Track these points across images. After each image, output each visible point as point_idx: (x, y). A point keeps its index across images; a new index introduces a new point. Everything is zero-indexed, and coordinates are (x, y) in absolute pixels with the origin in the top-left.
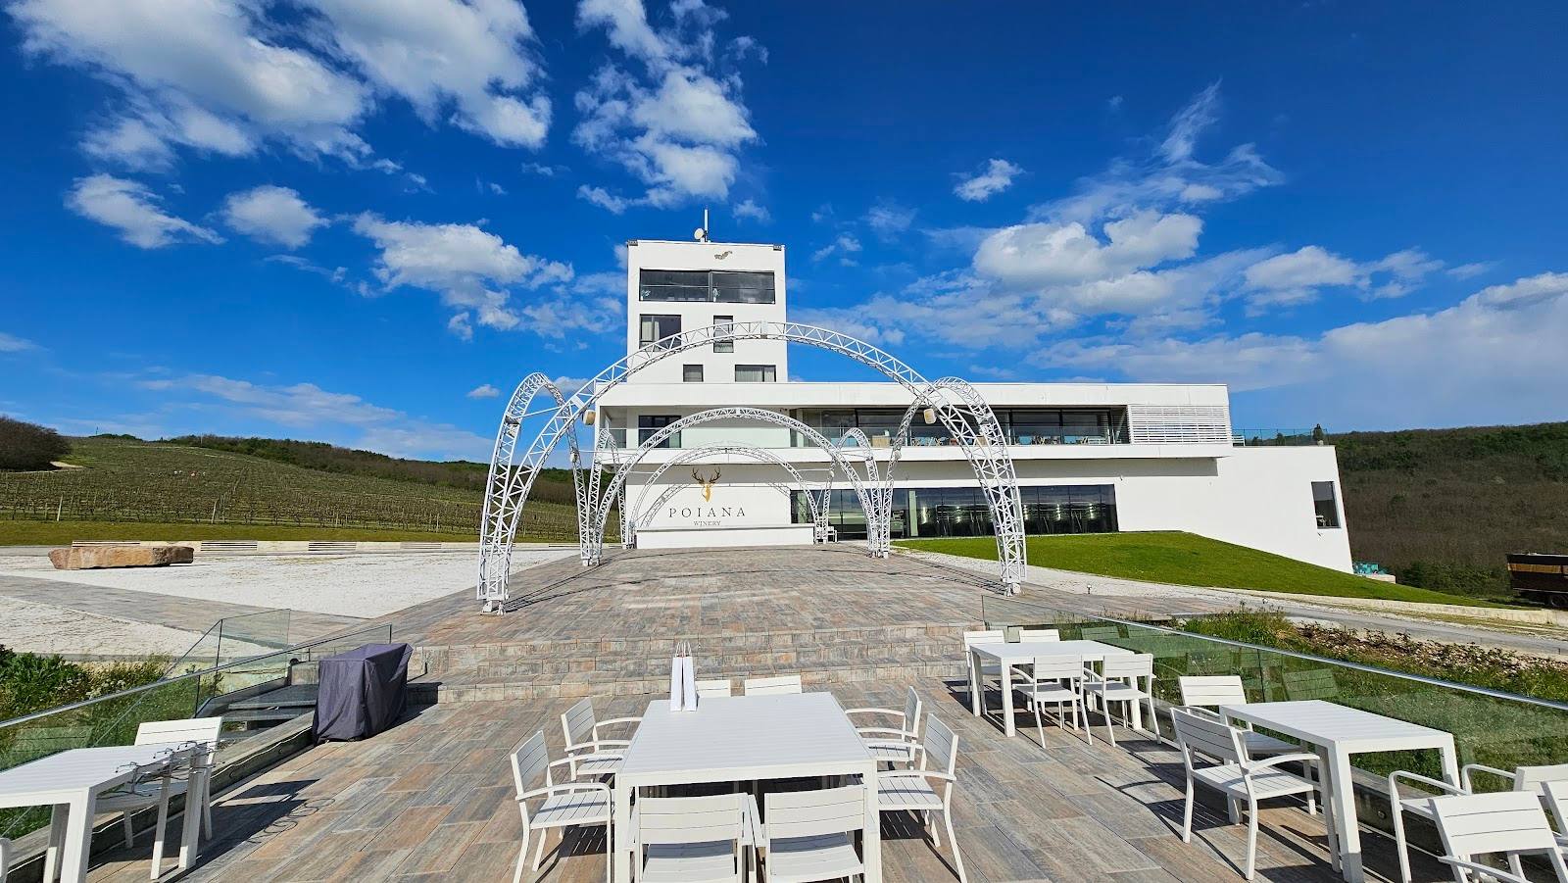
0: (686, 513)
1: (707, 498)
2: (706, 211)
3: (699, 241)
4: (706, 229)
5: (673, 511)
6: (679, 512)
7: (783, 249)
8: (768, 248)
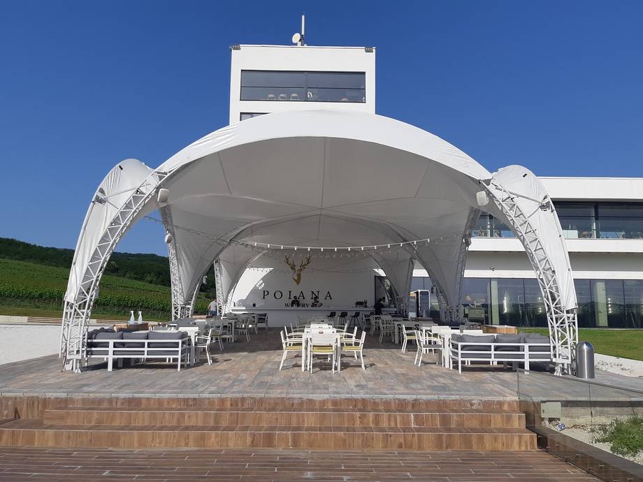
0: (278, 295)
1: (298, 281)
2: (303, 17)
3: (296, 44)
4: (303, 33)
5: (266, 293)
6: (272, 294)
7: (374, 50)
8: (360, 51)
